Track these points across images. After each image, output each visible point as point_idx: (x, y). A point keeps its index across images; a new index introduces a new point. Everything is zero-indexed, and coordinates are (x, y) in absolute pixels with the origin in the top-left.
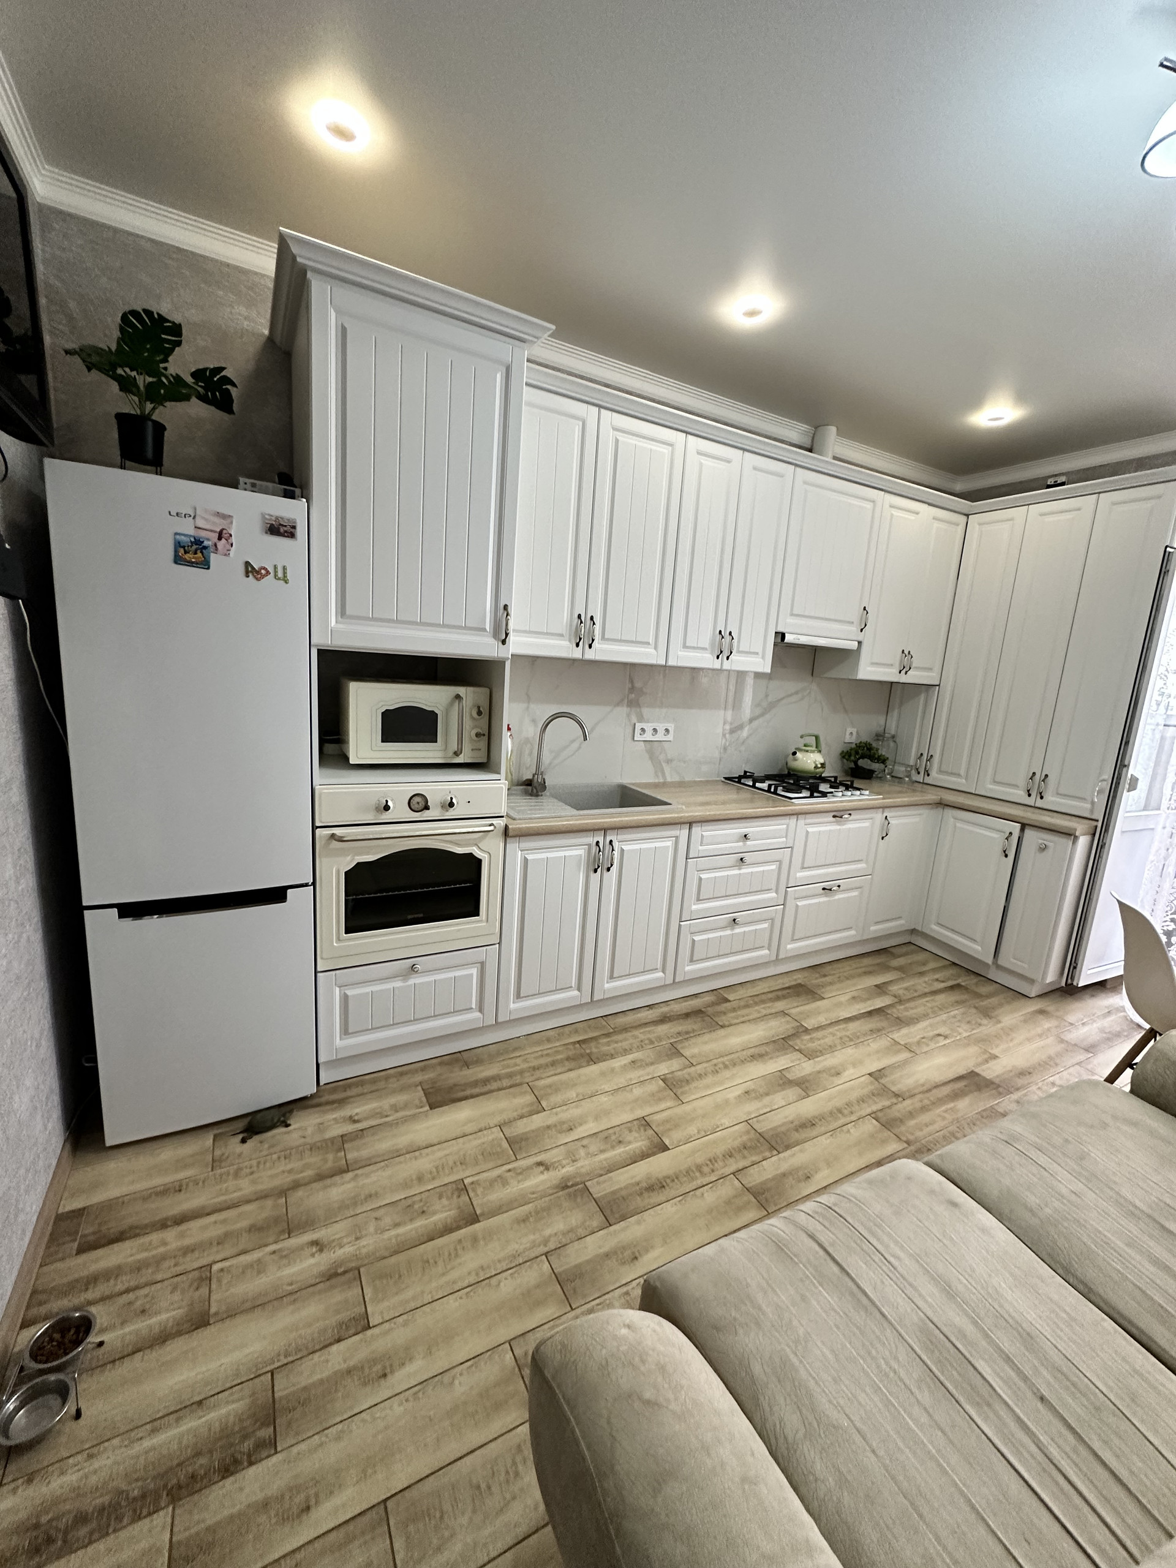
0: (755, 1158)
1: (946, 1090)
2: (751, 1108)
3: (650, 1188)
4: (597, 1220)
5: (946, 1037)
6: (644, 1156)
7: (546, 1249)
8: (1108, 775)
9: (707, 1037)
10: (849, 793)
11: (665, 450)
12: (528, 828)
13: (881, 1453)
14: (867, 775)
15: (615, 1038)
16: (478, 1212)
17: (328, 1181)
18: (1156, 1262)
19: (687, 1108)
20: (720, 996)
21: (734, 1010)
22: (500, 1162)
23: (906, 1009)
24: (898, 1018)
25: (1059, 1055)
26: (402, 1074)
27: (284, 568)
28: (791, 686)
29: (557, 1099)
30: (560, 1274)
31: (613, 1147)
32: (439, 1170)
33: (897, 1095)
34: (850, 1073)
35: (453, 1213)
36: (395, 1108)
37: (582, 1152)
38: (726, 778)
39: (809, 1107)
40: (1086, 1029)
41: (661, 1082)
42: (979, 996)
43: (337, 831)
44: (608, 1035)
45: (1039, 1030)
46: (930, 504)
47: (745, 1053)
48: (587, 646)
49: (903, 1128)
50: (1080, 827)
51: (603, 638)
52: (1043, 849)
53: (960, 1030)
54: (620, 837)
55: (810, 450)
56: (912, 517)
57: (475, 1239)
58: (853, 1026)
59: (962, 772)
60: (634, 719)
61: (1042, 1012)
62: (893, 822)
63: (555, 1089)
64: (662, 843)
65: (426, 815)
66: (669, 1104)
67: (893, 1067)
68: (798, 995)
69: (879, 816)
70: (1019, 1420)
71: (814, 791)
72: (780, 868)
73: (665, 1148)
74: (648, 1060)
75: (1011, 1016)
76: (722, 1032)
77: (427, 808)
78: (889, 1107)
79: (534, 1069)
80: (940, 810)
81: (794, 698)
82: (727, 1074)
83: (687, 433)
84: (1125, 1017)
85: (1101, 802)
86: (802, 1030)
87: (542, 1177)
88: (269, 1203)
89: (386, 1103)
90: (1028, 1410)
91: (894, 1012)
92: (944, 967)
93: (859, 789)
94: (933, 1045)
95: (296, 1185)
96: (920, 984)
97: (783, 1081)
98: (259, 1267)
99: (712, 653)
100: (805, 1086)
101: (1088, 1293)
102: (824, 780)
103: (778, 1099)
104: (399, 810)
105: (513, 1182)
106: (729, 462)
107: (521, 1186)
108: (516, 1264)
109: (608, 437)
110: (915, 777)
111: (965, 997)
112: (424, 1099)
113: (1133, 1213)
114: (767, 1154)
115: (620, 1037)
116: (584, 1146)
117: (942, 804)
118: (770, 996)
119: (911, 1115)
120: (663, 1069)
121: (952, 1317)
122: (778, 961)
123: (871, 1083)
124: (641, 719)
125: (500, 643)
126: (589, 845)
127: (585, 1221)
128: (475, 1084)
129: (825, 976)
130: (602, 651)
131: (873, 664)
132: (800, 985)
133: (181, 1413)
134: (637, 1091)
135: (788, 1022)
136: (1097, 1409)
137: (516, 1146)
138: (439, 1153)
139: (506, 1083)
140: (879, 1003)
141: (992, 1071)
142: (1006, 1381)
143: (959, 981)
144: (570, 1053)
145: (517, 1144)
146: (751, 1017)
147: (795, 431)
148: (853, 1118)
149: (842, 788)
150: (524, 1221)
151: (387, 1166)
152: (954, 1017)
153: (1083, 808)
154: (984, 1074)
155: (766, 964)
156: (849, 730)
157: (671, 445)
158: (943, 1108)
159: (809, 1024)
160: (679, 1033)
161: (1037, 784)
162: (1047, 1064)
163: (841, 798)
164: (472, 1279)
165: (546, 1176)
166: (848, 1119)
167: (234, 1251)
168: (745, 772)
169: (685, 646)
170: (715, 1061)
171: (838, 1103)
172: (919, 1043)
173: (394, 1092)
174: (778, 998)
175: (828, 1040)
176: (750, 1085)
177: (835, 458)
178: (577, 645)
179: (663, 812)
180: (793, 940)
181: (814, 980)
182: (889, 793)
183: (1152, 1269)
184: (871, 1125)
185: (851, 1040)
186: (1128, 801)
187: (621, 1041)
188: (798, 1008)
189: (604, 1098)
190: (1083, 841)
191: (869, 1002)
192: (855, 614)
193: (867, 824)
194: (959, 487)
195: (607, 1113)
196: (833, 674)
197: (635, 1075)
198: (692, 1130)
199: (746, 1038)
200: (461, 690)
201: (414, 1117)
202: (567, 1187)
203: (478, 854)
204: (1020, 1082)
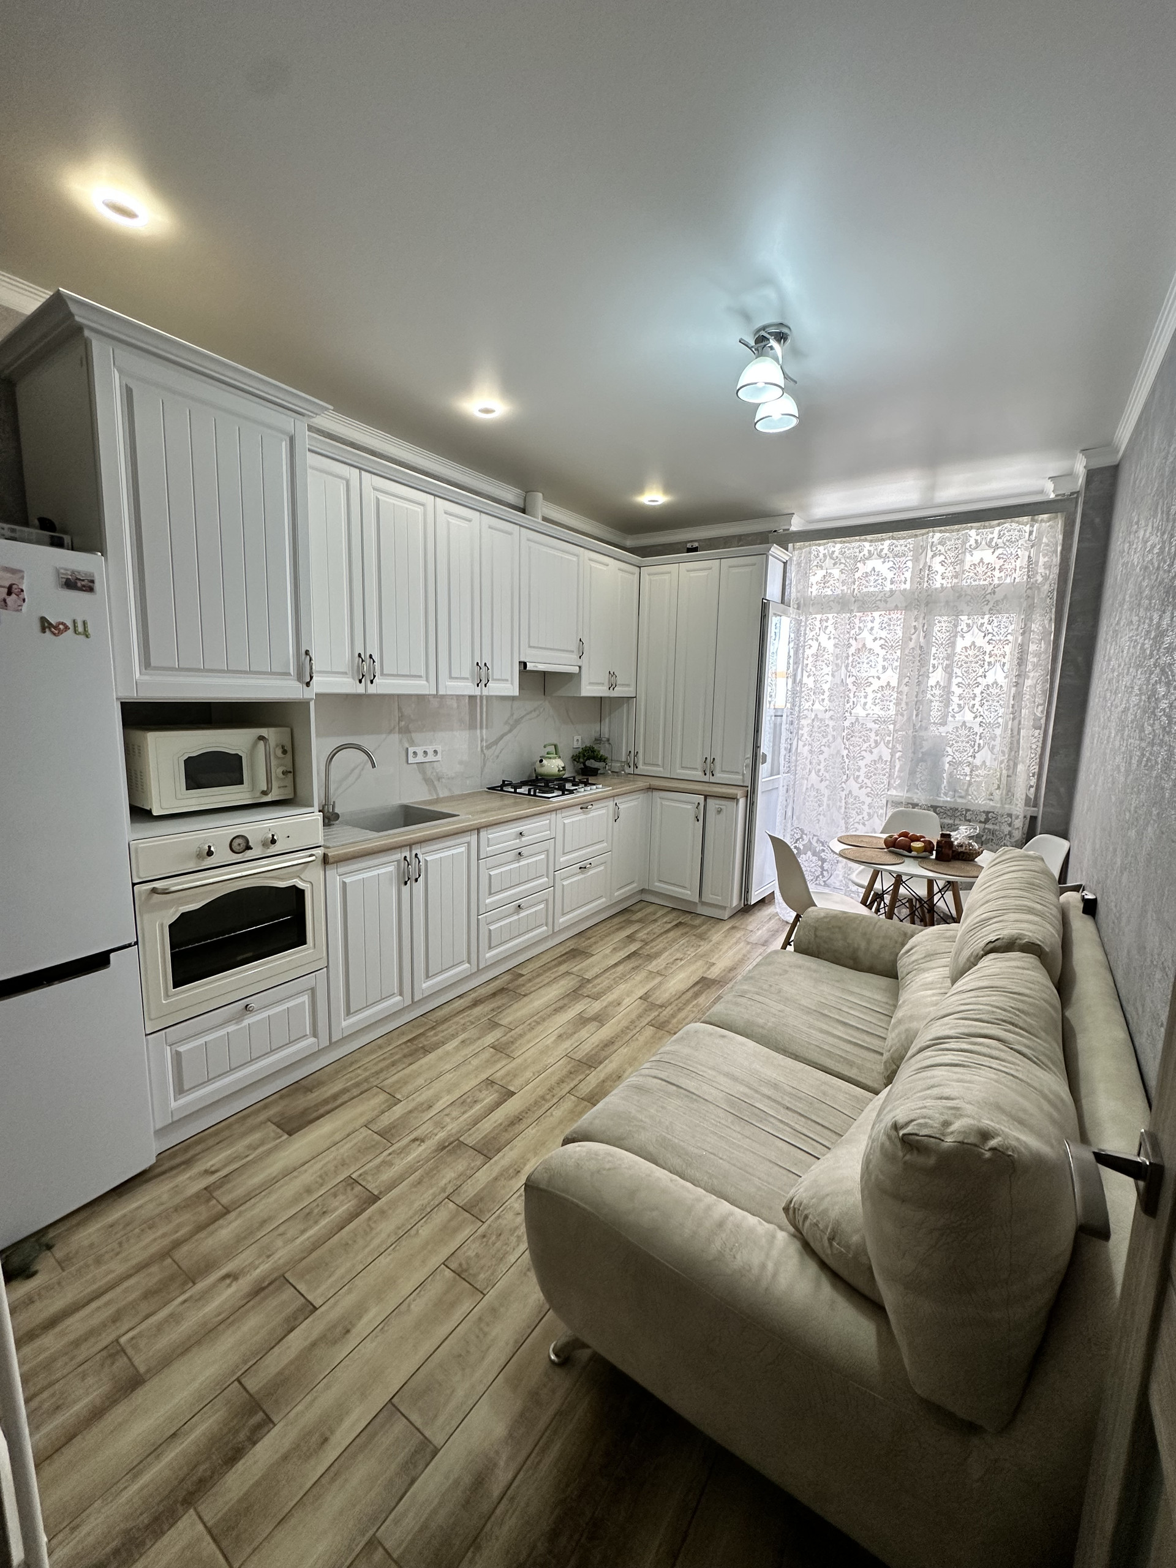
0: (581, 1077)
1: (690, 994)
2: (567, 1045)
3: (512, 1124)
4: (480, 1159)
5: (681, 960)
6: (498, 1104)
7: (447, 1194)
8: (749, 755)
9: (515, 1006)
10: (589, 788)
11: (419, 509)
12: (345, 853)
13: (725, 1157)
14: (594, 772)
15: (439, 1029)
16: (376, 1193)
17: (212, 1228)
18: (822, 1031)
19: (519, 1061)
20: (515, 973)
21: (530, 980)
22: (378, 1152)
23: (652, 948)
24: (648, 955)
25: (749, 952)
26: (245, 1118)
27: (84, 623)
28: (529, 705)
29: (406, 1090)
30: (465, 1205)
31: (471, 1107)
32: (323, 1178)
33: (661, 1007)
34: (627, 1001)
35: (354, 1202)
36: (252, 1147)
37: (448, 1119)
38: (489, 788)
39: (606, 1032)
40: (760, 932)
41: (491, 1050)
42: (694, 927)
43: (158, 885)
44: (433, 1028)
45: (734, 940)
46: (615, 558)
47: (548, 1009)
48: (369, 682)
49: (670, 1026)
50: (739, 793)
51: (382, 674)
52: (719, 811)
53: (689, 953)
54: (424, 850)
55: (523, 511)
56: (604, 568)
57: (382, 1212)
58: (620, 968)
59: (660, 763)
60: (407, 745)
61: (733, 928)
62: (621, 807)
63: (404, 1082)
64: (456, 850)
65: (249, 855)
66: (504, 1063)
67: (654, 989)
68: (574, 957)
69: (611, 804)
70: (781, 1121)
71: (564, 791)
72: (548, 855)
73: (513, 1094)
74: (475, 1037)
75: (716, 936)
76: (525, 999)
77: (249, 848)
78: (658, 1015)
79: (377, 1073)
80: (650, 793)
81: (534, 714)
82: (540, 1028)
83: (435, 495)
84: (779, 919)
85: (748, 773)
86: (585, 982)
87: (421, 1149)
88: (154, 1269)
89: (240, 1146)
90: (783, 1115)
91: (645, 952)
92: (668, 912)
93: (594, 784)
94: (675, 968)
95: (177, 1244)
96: (656, 928)
97: (582, 1021)
98: (175, 1318)
99: (473, 682)
100: (600, 1019)
101: (796, 1057)
102: (567, 780)
103: (584, 1033)
104: (223, 854)
105: (397, 1161)
106: (470, 521)
107: (405, 1162)
108: (426, 1213)
109: (370, 496)
110: (628, 770)
111: (687, 929)
112: (279, 1130)
113: (808, 1011)
114: (588, 1072)
115: (445, 1026)
116: (447, 1115)
117: (651, 789)
118: (553, 963)
119: (673, 1016)
120: (490, 1039)
121: (739, 1089)
122: (554, 934)
123: (643, 1004)
124: (412, 743)
125: (305, 686)
126: (398, 861)
127: (470, 1164)
128: (326, 1102)
129: (589, 938)
130: (382, 686)
131: (591, 684)
132: (573, 950)
133: (159, 1451)
134: (475, 1062)
135: (573, 979)
136: (811, 1104)
137: (388, 1136)
138: (317, 1166)
139: (355, 1092)
140: (633, 948)
141: (714, 973)
142: (771, 1108)
143: (680, 920)
144: (406, 1051)
145: (387, 1134)
146: (546, 982)
147: (511, 494)
148: (638, 1029)
149: (581, 785)
150: (419, 1183)
151: (269, 1193)
152: (683, 945)
153: (736, 779)
154: (709, 977)
155: (545, 939)
156: (576, 738)
157: (423, 505)
158: (691, 1006)
159: (588, 976)
160: (493, 1010)
161: (709, 764)
162: (742, 961)
163: (584, 793)
164: (393, 1239)
165: (423, 1146)
166: (635, 1032)
167: (137, 1320)
168: (504, 781)
169: (451, 677)
170: (529, 1022)
171: (624, 1023)
172: (665, 968)
173: (244, 1135)
174: (560, 964)
175: (606, 983)
176: (561, 1031)
177: (545, 519)
178: (360, 681)
179: (454, 823)
180: (563, 914)
181: (583, 944)
182: (615, 784)
183: (822, 1035)
184: (650, 1030)
185: (621, 979)
186: (764, 769)
187: (446, 1030)
188: (576, 966)
189: (448, 1076)
190: (742, 802)
191: (626, 949)
192: (573, 645)
193: (603, 811)
194: (629, 543)
195: (456, 1085)
196: (561, 693)
197: (468, 1051)
198: (528, 1074)
199: (545, 999)
200: (263, 732)
201: (276, 1148)
202: (445, 1147)
203: (301, 885)
204: (731, 975)
